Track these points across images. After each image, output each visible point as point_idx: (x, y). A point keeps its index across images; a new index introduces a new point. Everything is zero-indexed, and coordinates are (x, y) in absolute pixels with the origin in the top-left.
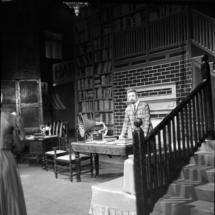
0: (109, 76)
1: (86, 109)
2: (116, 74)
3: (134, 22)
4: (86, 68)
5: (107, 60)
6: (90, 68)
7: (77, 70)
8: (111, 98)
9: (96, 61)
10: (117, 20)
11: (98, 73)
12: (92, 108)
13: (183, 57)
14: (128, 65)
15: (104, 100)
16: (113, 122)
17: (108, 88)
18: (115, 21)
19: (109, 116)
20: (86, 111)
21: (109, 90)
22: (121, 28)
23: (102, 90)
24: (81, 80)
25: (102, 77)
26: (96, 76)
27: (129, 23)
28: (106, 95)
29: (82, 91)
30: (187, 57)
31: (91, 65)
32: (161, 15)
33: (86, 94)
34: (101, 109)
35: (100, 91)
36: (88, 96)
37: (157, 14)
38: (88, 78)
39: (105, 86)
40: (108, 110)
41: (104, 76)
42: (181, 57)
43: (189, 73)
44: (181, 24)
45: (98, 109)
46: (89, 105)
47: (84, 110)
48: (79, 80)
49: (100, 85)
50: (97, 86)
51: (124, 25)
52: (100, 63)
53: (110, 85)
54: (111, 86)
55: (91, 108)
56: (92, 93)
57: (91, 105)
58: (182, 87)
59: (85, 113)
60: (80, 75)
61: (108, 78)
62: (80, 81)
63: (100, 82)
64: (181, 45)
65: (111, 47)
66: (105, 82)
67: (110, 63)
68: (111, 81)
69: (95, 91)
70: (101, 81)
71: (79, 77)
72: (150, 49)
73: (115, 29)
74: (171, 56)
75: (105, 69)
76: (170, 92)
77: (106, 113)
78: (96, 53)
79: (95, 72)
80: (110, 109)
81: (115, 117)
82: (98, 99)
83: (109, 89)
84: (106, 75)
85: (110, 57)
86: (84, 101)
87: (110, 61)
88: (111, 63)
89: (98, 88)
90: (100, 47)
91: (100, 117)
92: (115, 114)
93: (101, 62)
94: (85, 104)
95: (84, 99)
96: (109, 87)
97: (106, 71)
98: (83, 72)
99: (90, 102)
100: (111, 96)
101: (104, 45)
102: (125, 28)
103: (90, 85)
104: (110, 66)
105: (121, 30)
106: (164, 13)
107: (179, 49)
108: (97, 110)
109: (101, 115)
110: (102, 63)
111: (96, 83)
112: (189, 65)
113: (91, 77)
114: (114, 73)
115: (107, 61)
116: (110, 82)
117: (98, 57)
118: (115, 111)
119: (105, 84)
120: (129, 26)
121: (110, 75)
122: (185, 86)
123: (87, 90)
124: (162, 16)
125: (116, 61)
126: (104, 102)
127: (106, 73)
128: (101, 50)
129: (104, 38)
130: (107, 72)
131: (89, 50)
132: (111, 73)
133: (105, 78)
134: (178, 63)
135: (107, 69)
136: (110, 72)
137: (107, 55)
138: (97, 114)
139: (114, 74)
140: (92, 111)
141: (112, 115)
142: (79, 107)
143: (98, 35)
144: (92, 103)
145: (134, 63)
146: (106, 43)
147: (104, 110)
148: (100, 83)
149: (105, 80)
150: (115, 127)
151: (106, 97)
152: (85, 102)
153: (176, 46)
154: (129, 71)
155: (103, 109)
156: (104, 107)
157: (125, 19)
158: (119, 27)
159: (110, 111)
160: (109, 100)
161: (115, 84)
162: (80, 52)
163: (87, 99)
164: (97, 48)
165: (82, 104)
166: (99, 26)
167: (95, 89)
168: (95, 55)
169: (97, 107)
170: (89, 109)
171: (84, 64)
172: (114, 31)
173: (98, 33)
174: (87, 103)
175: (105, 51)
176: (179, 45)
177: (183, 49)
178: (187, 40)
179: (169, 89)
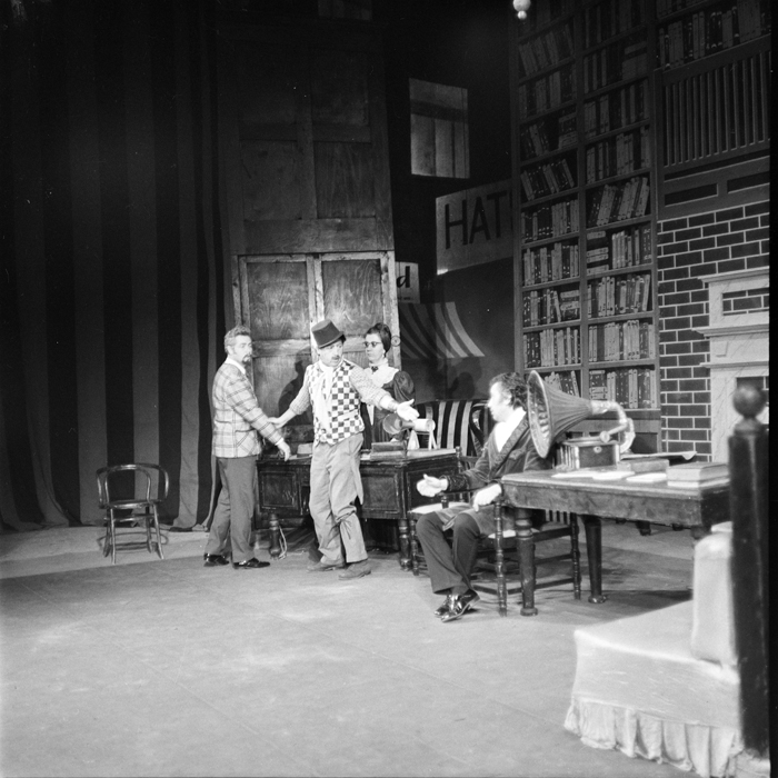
0: (641, 233)
1: (556, 356)
2: (668, 226)
3: (736, 29)
4: (553, 208)
5: (634, 177)
6: (568, 208)
7: (523, 215)
8: (650, 314)
9: (592, 180)
10: (670, 27)
11: (598, 223)
12: (576, 355)
14: (710, 190)
15: (621, 322)
16: (654, 404)
17: (637, 279)
18: (662, 31)
19: (640, 380)
20: (556, 364)
21: (642, 286)
22: (686, 53)
23: (613, 285)
24: (536, 250)
25: (614, 237)
26: (592, 236)
27: (715, 34)
28: (630, 303)
29: (541, 292)
31: (573, 197)
33: (557, 303)
34: (612, 357)
35: (605, 290)
36: (564, 308)
38: (563, 242)
39: (624, 270)
40: (637, 360)
41: (622, 233)
45: (601, 356)
46: (565, 341)
47: (547, 361)
48: (528, 251)
49: (607, 266)
50: (597, 271)
51: (696, 43)
52: (606, 187)
53: (645, 266)
54: (648, 272)
55: (573, 354)
56: (577, 298)
57: (572, 339)
59: (552, 370)
60: (535, 233)
61: (637, 240)
62: (532, 254)
63: (606, 257)
65: (647, 127)
66: (626, 258)
67: (644, 186)
68: (650, 253)
69: (590, 290)
70: (610, 254)
71: (532, 240)
73: (663, 60)
75: (625, 209)
77: (630, 371)
78: (593, 150)
79: (589, 219)
80: (642, 356)
81: (663, 386)
82: (599, 320)
83: (641, 280)
84: (629, 230)
85: (643, 165)
86: (549, 328)
87: (645, 180)
88: (648, 184)
89: (600, 280)
90: (608, 129)
91: (606, 385)
92: (662, 372)
93: (610, 185)
94: (552, 336)
95: (549, 321)
96: (642, 273)
97: (629, 215)
98: (546, 221)
99: (568, 330)
100: (649, 308)
101: (623, 121)
102: (702, 53)
103: (572, 269)
104: (644, 197)
105: (686, 61)
108: (595, 359)
109: (612, 376)
110: (615, 188)
111: (592, 260)
113: (574, 241)
114: (661, 222)
115: (633, 180)
116: (646, 258)
117: (601, 167)
118: (663, 362)
119: (627, 265)
120: (714, 45)
121: (646, 232)
123: (560, 289)
125: (667, 177)
126: (621, 330)
127: (629, 221)
128: (612, 141)
129: (623, 93)
130: (635, 220)
131: (564, 143)
132: (646, 224)
133: (626, 240)
135: (631, 209)
136: (644, 218)
137: (632, 158)
138: (594, 376)
139: (658, 228)
140: (579, 362)
141: (652, 376)
142: (530, 350)
143: (600, 86)
144: (579, 334)
145: (734, 184)
146: (628, 115)
147: (622, 357)
148: (609, 262)
149: (624, 250)
150: (664, 420)
151: (628, 311)
152: (552, 331)
154: (715, 212)
155: (618, 354)
156: (621, 349)
157: (702, 20)
158: (677, 49)
159: (644, 362)
160: (642, 321)
161: (662, 263)
162: (533, 149)
163: (559, 319)
164: (594, 133)
165: (539, 337)
166: (604, 53)
167: (589, 282)
168: (589, 157)
169: (595, 348)
170: (566, 356)
171: (549, 193)
172: (659, 65)
173: (599, 77)
174: (558, 334)
175: (625, 143)
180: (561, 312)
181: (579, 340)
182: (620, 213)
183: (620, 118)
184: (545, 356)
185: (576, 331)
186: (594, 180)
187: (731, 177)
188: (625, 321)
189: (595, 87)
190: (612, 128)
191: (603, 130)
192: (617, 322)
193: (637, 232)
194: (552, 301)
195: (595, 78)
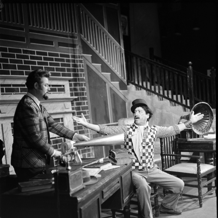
13: (74, 50)
30: (77, 52)
42: (71, 50)
43: (82, 70)
44: (69, 10)
58: (75, 85)
64: (71, 35)
76: (63, 90)
107: (69, 40)
112: (81, 61)
122: (78, 85)
134: (68, 56)
153: (65, 34)
176: (68, 35)
177: (73, 41)
178: (76, 32)
179: (60, 86)
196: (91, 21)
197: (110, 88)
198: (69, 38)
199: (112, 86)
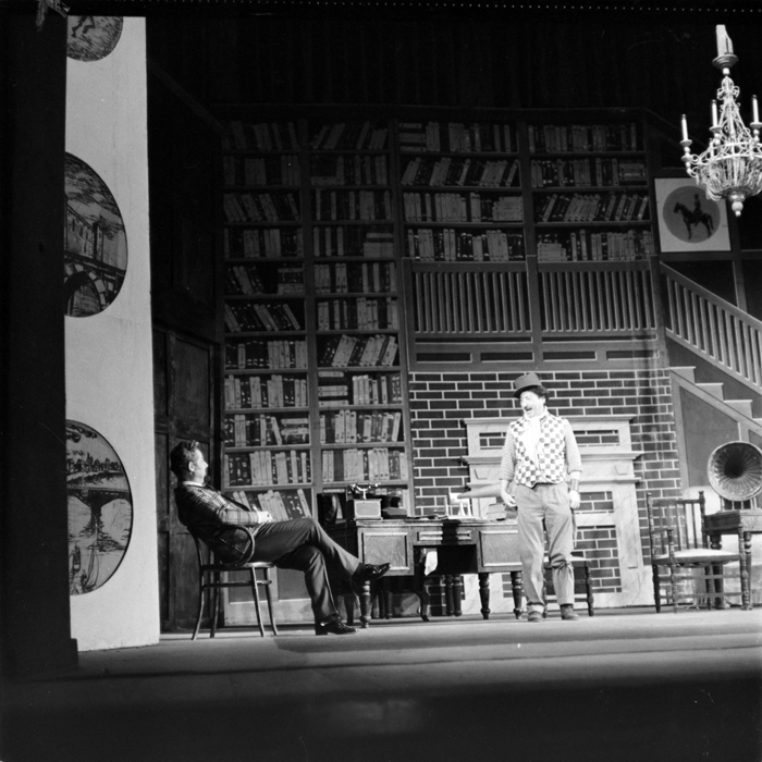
0: (389, 379)
1: (275, 476)
2: (418, 377)
3: (485, 249)
4: (270, 343)
5: (380, 334)
6: (292, 349)
8: (401, 444)
9: (324, 327)
10: (419, 231)
11: (334, 364)
12: (304, 474)
13: (646, 362)
14: (466, 357)
15: (366, 449)
17: (384, 415)
18: (410, 231)
20: (275, 482)
21: (391, 421)
22: (437, 254)
23: (354, 419)
24: (244, 378)
25: (354, 378)
26: (324, 374)
27: (466, 248)
28: (376, 433)
29: (250, 416)
30: (655, 364)
31: (301, 338)
32: (575, 253)
33: (275, 428)
34: (354, 477)
35: (344, 425)
36: (286, 433)
37: (565, 250)
39: (369, 406)
40: (386, 481)
41: (366, 377)
42: (640, 361)
43: (666, 400)
44: (636, 288)
45: (339, 477)
46: (289, 463)
47: (261, 478)
48: (231, 377)
49: (347, 402)
50: (334, 404)
51: (447, 249)
52: (345, 336)
53: (393, 406)
54: (400, 411)
55: (300, 474)
56: (306, 426)
57: (299, 463)
58: (648, 429)
59: (270, 488)
60: (242, 361)
61: (384, 385)
62: (238, 381)
63: (346, 394)
64: (639, 334)
65: (394, 299)
66: (371, 395)
67: (392, 343)
68: (400, 396)
69: (323, 420)
70: (350, 391)
71: (237, 368)
72: (543, 327)
73: (412, 252)
74: (610, 354)
75: (369, 358)
76: (615, 440)
79: (323, 357)
80: (392, 478)
81: (419, 502)
82: (335, 446)
83: (390, 416)
84: (374, 375)
85: (389, 326)
86: (265, 450)
87: (392, 339)
88: (396, 342)
89: (337, 412)
90: (345, 290)
92: (417, 492)
93: (348, 335)
94: (269, 458)
95: (263, 444)
96: (392, 411)
97: (374, 363)
98: (259, 352)
99: (293, 453)
100: (400, 438)
101: (366, 288)
102: (453, 258)
103: (297, 399)
104: (392, 351)
105: (436, 260)
106: (584, 253)
107: (635, 344)
108: (332, 480)
110: (355, 339)
111: (325, 395)
112: (665, 382)
113: (302, 376)
114: (414, 373)
115: (378, 336)
116: (395, 399)
117: (337, 319)
118: (417, 482)
119: (372, 403)
120: (465, 256)
121: (394, 379)
122: (654, 429)
123: (280, 416)
124: (580, 257)
125: (418, 340)
126: (366, 455)
127: (374, 367)
128: (352, 302)
129: (365, 267)
130: (381, 368)
131: (283, 290)
132: (396, 373)
133: (371, 383)
134: (631, 375)
135: (376, 359)
136: (391, 367)
137: (376, 318)
139: (410, 377)
140: (309, 481)
141: (405, 493)
142: (235, 468)
143: (335, 254)
144: (308, 456)
145: (486, 356)
146: (371, 284)
147: (366, 478)
148: (350, 398)
149: (368, 390)
151: (376, 440)
152: (268, 453)
153: (623, 335)
154: (469, 373)
155: (361, 476)
156: (366, 470)
157: (453, 236)
158: (427, 249)
159: (394, 482)
160: (391, 449)
161: (414, 405)
162: (239, 286)
163: (279, 442)
164: (329, 291)
165: (249, 457)
166: (340, 230)
167: (322, 413)
168: (320, 309)
169: (332, 469)
170: (290, 475)
171: (264, 329)
172: (408, 255)
173: (334, 246)
174: (277, 456)
175: (368, 305)
176: (633, 334)
177: (645, 344)
178: (653, 326)
179: (610, 431)
180: (283, 437)
181: (308, 463)
182: (363, 359)
183: (362, 285)
184: (258, 476)
185: (304, 455)
186: (327, 329)
187: (484, 351)
188: (371, 448)
189: (329, 252)
190: (350, 290)
191: (339, 290)
192: (359, 449)
193: (384, 378)
194: (269, 426)
195: (328, 246)
196: (697, 298)
197: (750, 431)
198: (635, 340)
199: (754, 428)
